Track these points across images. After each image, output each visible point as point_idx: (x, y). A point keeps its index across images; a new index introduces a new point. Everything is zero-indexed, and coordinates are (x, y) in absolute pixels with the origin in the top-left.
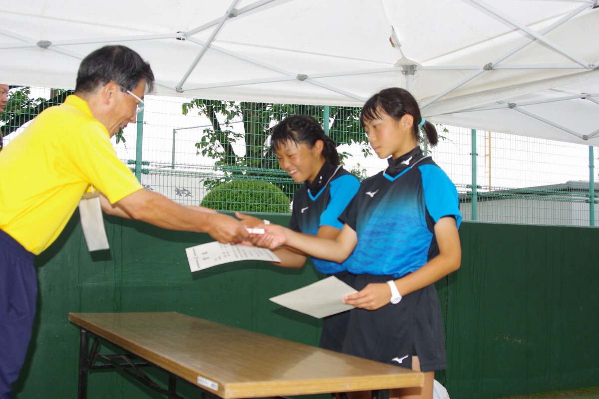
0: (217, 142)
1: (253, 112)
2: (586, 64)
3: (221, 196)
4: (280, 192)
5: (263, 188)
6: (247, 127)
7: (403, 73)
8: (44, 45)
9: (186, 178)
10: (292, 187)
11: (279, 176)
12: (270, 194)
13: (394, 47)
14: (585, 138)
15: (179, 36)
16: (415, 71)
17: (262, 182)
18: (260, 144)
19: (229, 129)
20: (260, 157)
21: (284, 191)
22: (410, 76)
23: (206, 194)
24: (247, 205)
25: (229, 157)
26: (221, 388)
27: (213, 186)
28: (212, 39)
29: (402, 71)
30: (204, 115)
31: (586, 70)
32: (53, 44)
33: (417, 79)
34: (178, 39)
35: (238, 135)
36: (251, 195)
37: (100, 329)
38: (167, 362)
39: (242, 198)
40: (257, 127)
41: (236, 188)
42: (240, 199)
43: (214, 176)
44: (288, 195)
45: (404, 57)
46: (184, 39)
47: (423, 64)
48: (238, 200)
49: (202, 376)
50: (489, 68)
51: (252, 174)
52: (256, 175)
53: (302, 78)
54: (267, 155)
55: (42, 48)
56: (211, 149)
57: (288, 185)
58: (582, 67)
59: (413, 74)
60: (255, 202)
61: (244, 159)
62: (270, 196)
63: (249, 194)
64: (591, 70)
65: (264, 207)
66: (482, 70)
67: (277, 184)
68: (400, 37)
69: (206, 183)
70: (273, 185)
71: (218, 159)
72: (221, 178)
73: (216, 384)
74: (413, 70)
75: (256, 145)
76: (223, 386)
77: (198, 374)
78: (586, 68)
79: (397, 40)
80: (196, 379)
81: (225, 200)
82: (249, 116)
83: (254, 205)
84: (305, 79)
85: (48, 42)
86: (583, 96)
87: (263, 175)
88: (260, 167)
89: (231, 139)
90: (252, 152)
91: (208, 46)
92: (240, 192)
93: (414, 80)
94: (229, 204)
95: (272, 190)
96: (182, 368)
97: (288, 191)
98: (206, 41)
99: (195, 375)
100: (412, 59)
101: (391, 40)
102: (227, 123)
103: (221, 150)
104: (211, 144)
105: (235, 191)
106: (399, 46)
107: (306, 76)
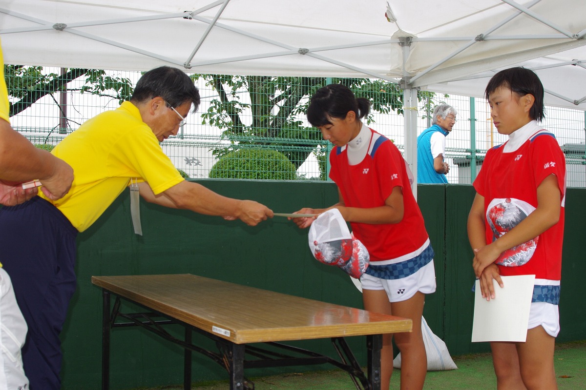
0: (224, 112)
1: (259, 84)
2: (571, 35)
3: (229, 164)
4: (285, 159)
5: (269, 156)
6: (253, 97)
7: (400, 45)
8: (60, 28)
9: (196, 148)
10: (297, 154)
11: (284, 145)
12: (276, 162)
13: (390, 21)
14: (576, 103)
15: (186, 15)
16: (410, 42)
17: (269, 150)
18: (266, 113)
19: (236, 99)
20: (266, 126)
21: (290, 159)
22: (406, 48)
23: (215, 163)
24: (254, 172)
25: (237, 126)
26: (233, 334)
27: (221, 155)
28: (218, 17)
29: (399, 43)
30: (211, 87)
31: (571, 40)
32: (68, 26)
33: (413, 49)
34: (185, 18)
35: (245, 105)
36: (258, 163)
37: (122, 289)
38: (185, 315)
39: (249, 166)
40: (262, 97)
41: (244, 156)
42: (247, 167)
43: (222, 146)
44: (293, 162)
45: (400, 29)
46: (190, 18)
47: (419, 36)
48: (246, 168)
49: (216, 325)
50: (480, 39)
51: (258, 143)
52: (263, 144)
53: (303, 52)
54: (273, 124)
55: (58, 31)
56: (218, 119)
57: (293, 153)
58: (567, 37)
59: (409, 45)
60: (262, 169)
61: (251, 129)
62: (276, 164)
63: (256, 162)
64: (576, 39)
65: (271, 174)
66: (474, 41)
67: (283, 152)
68: (396, 13)
69: (214, 152)
70: (279, 153)
71: (226, 129)
72: (229, 147)
73: (229, 332)
74: (409, 42)
75: (262, 114)
76: (235, 332)
77: (213, 324)
78: (570, 38)
79: (392, 16)
80: (211, 328)
81: (233, 168)
82: (255, 86)
83: (261, 173)
84: (306, 52)
85: (63, 25)
86: (574, 62)
87: (269, 144)
88: (266, 136)
89: (237, 109)
90: (258, 121)
91: (214, 23)
92: (248, 161)
93: (410, 51)
94: (237, 172)
95: (278, 158)
96: (198, 319)
97: (293, 159)
98: (212, 20)
99: (210, 325)
100: (408, 31)
101: (386, 15)
102: (234, 94)
103: (229, 119)
104: (219, 115)
105: (242, 160)
106: (395, 20)
107: (307, 49)
